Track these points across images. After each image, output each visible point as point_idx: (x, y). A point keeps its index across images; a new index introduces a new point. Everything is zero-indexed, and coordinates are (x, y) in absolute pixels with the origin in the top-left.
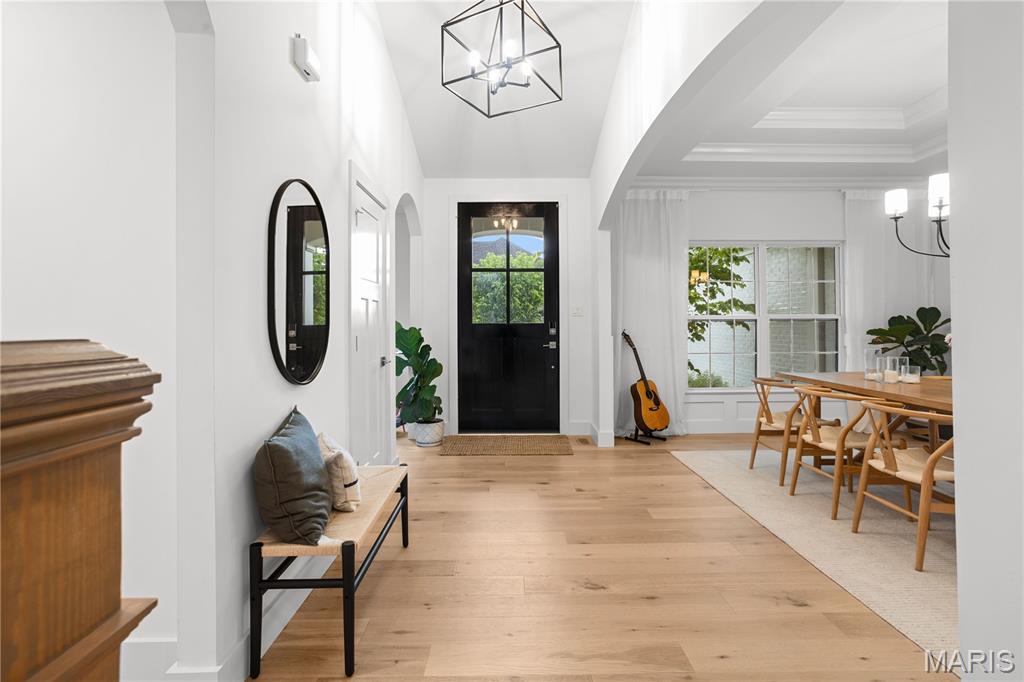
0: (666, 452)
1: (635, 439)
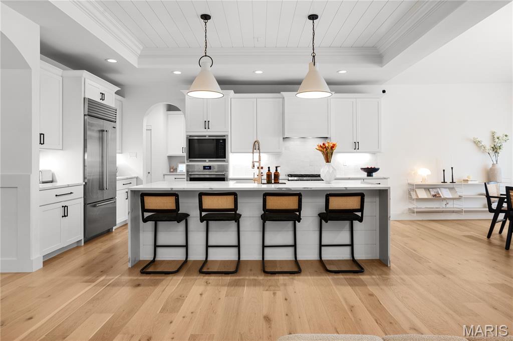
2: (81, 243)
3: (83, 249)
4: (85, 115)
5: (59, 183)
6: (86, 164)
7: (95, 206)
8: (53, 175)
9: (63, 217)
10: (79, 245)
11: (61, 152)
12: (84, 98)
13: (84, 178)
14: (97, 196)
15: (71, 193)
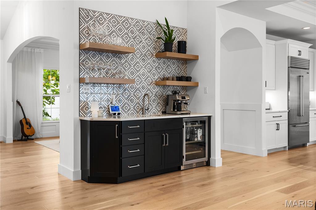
0: (33, 142)
1: (22, 140)
2: (286, 149)
3: (287, 152)
4: (288, 67)
5: (273, 110)
6: (290, 99)
7: (295, 126)
8: (270, 105)
9: (276, 130)
10: (285, 150)
11: (274, 91)
12: (288, 57)
13: (288, 108)
14: (296, 120)
15: (281, 116)
